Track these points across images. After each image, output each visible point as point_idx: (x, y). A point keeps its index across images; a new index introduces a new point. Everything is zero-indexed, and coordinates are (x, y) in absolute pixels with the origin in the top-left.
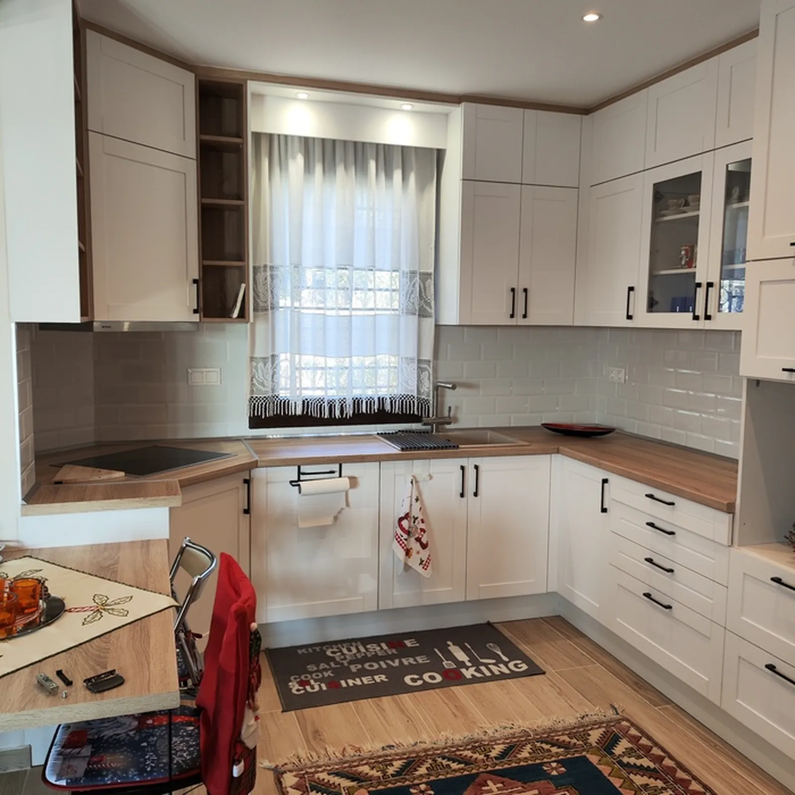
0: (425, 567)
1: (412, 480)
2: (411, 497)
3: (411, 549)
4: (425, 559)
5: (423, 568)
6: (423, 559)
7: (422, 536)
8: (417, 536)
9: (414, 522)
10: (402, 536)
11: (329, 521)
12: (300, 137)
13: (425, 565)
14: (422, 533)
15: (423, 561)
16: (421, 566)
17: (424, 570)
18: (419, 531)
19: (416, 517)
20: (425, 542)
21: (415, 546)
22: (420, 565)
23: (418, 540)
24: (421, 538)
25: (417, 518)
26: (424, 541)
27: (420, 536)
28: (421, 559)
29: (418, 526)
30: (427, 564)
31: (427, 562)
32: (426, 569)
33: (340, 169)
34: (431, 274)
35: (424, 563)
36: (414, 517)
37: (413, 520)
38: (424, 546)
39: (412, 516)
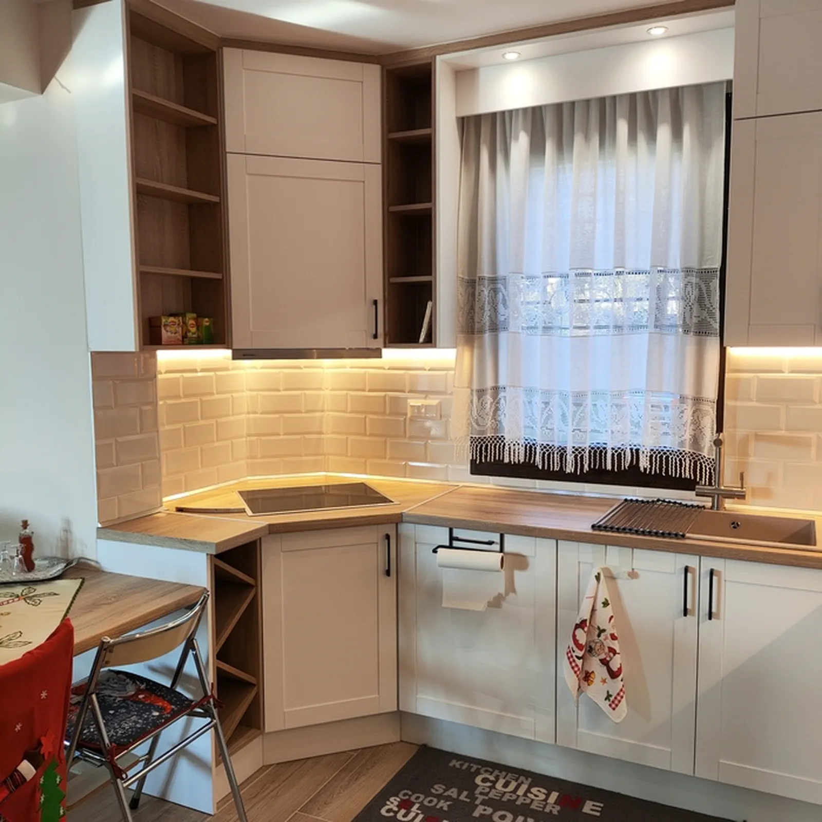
0: (613, 706)
1: (599, 574)
2: (595, 598)
3: (593, 672)
4: (614, 693)
5: (610, 705)
6: (610, 693)
7: (611, 659)
8: (603, 656)
9: (599, 636)
10: (574, 651)
11: (480, 606)
12: (525, 110)
13: (613, 702)
14: (612, 654)
15: (611, 696)
16: (607, 702)
17: (610, 709)
18: (607, 650)
19: (602, 628)
20: (615, 669)
21: (600, 672)
22: (606, 699)
23: (605, 662)
24: (608, 662)
25: (604, 631)
26: (615, 666)
27: (608, 659)
28: (608, 692)
29: (605, 642)
30: (616, 702)
31: (616, 698)
32: (614, 709)
33: (578, 140)
34: (714, 271)
35: (612, 699)
36: (599, 628)
37: (597, 632)
38: (614, 675)
39: (596, 627)
